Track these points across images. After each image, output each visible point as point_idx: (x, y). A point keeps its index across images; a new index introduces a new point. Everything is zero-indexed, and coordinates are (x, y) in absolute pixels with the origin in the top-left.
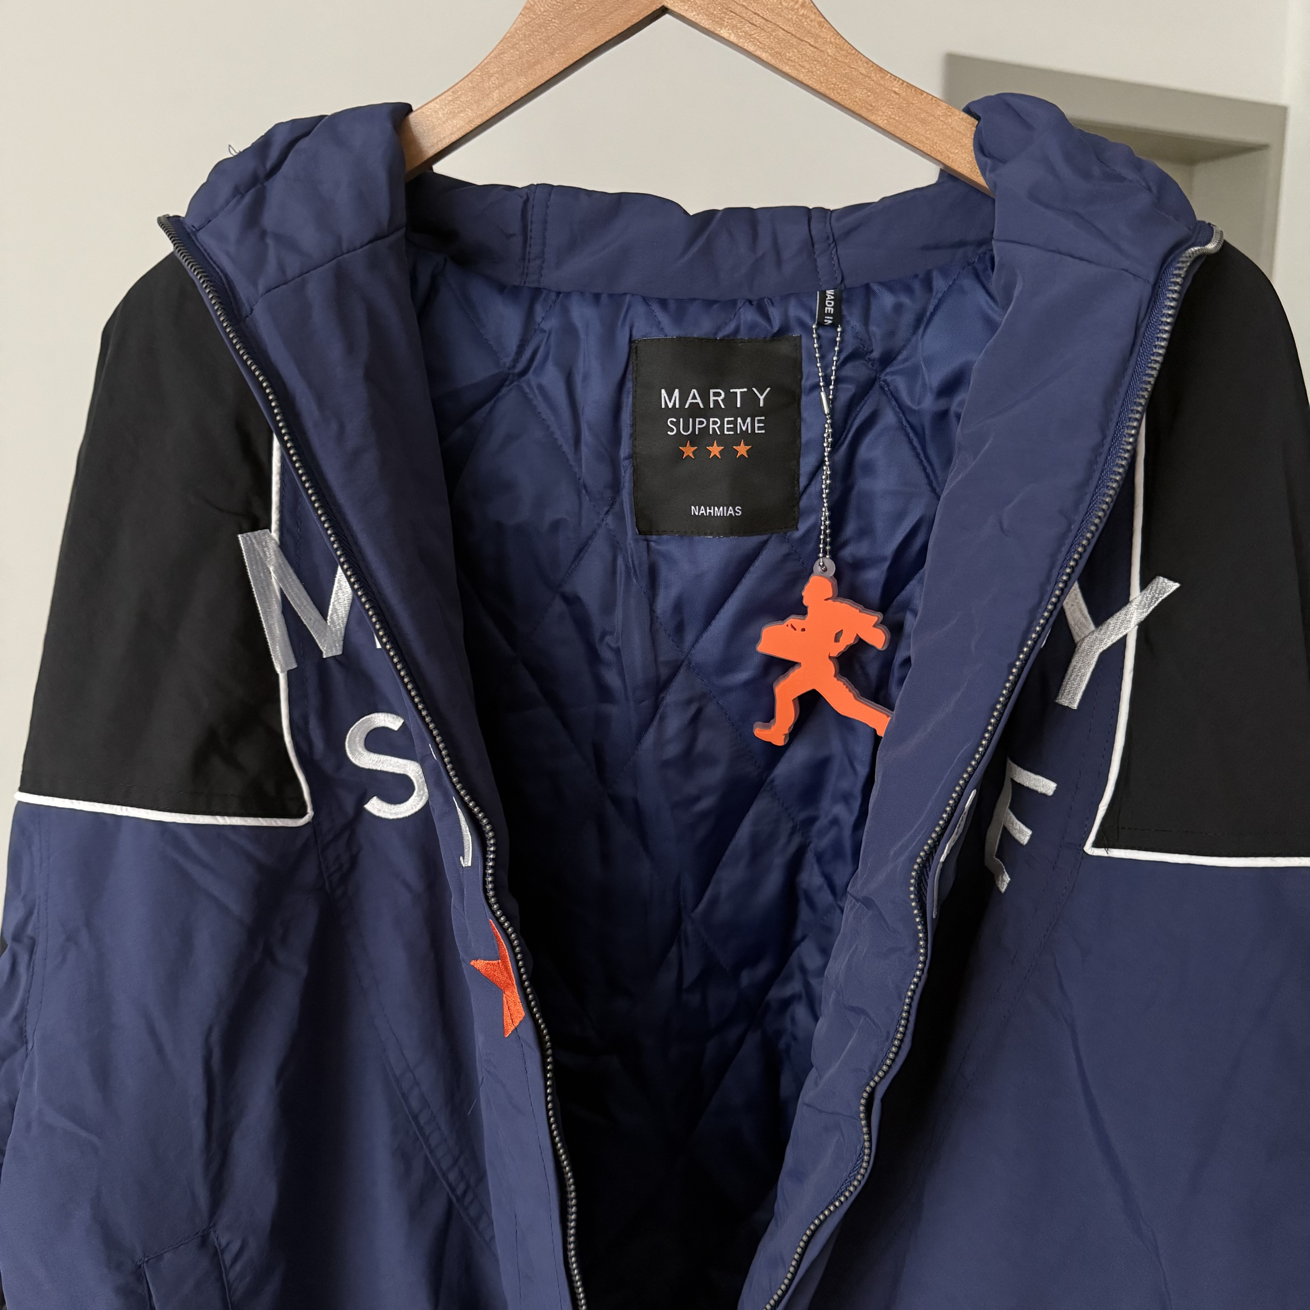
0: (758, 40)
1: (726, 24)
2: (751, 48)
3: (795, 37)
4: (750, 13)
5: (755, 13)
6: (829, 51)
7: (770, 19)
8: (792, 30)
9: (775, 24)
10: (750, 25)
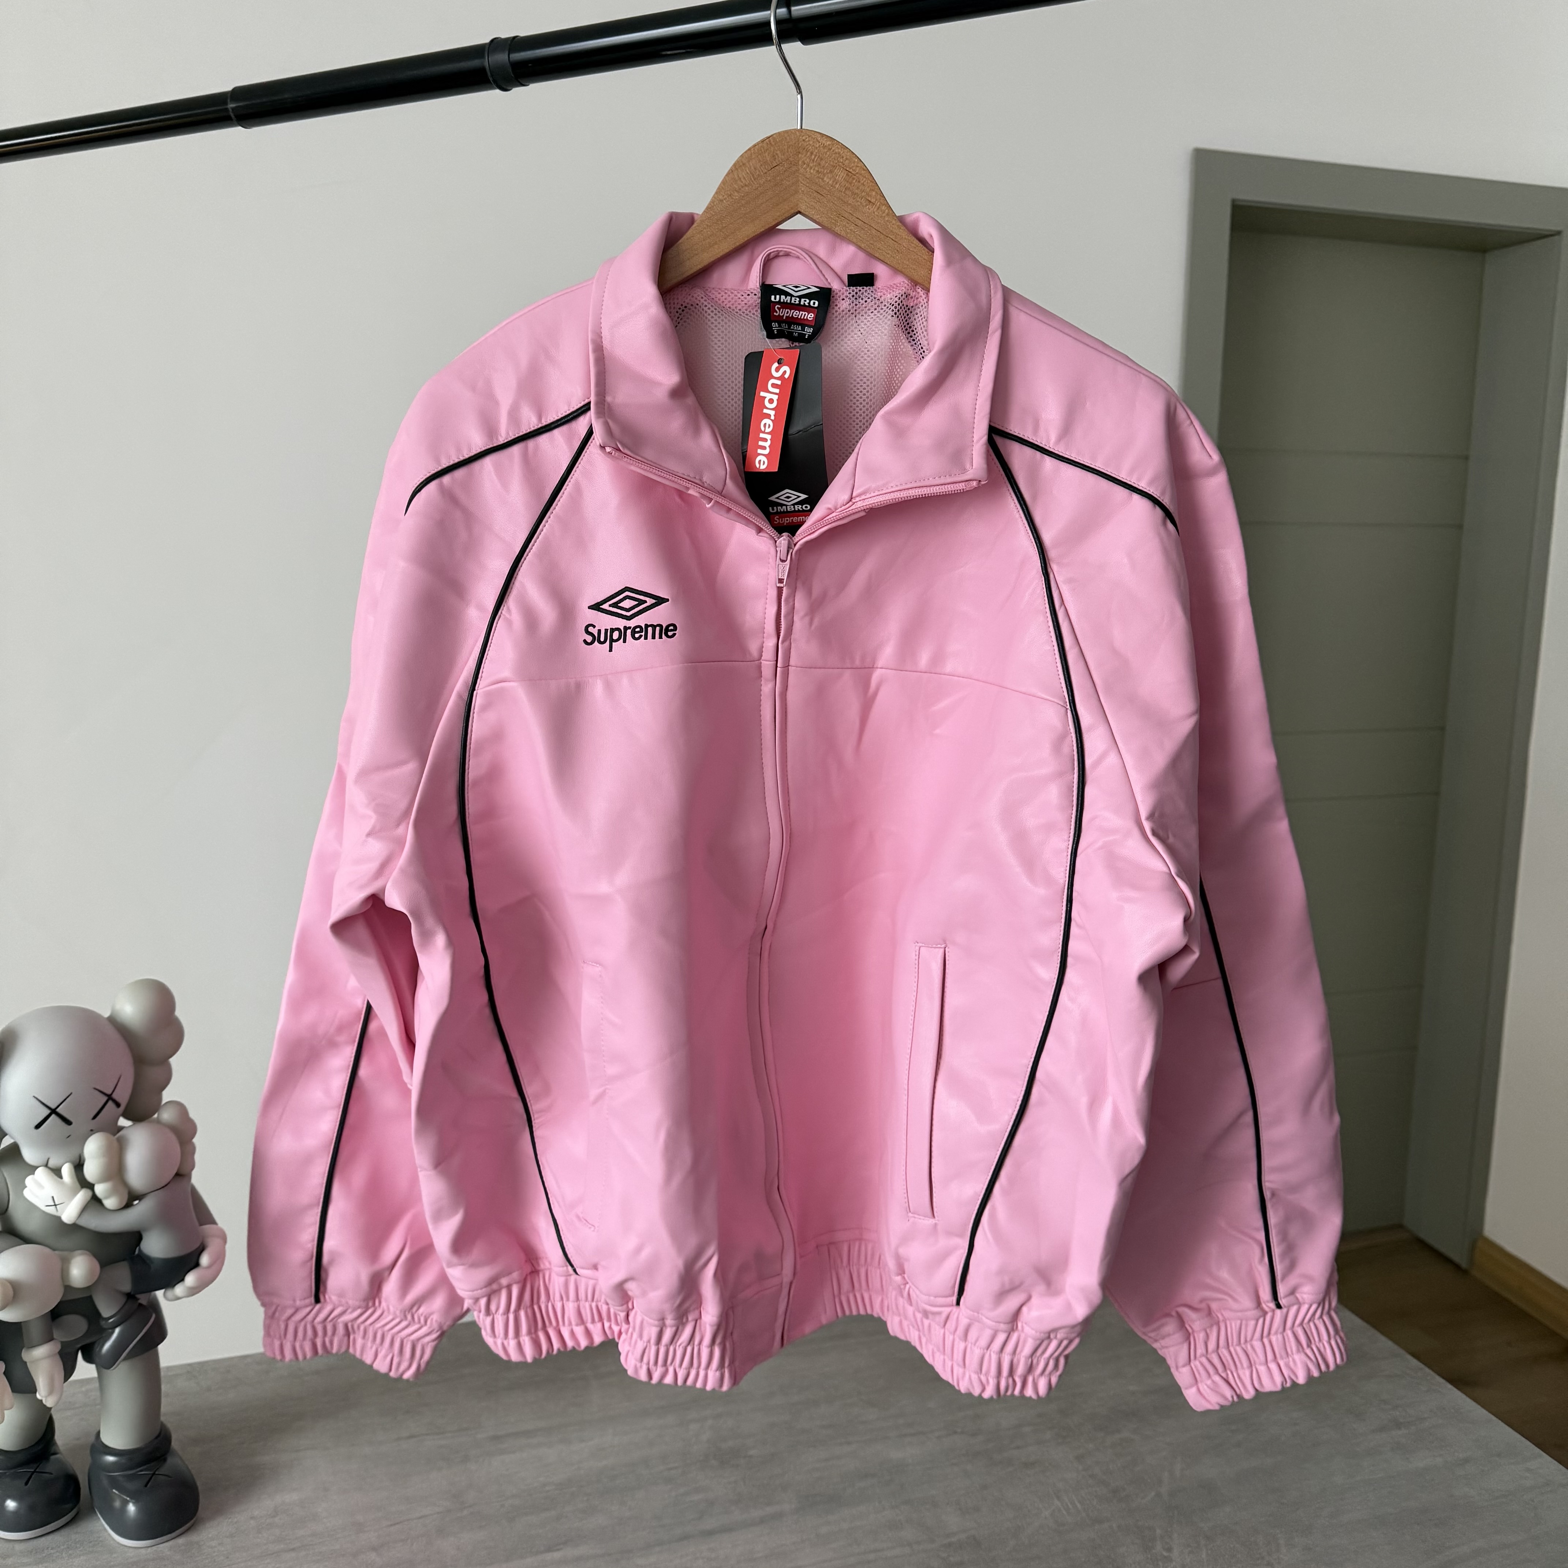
0: (859, 236)
1: (839, 224)
3: (883, 234)
4: (854, 218)
5: (857, 218)
6: (904, 244)
7: (866, 222)
8: (880, 230)
9: (870, 226)
10: (854, 226)
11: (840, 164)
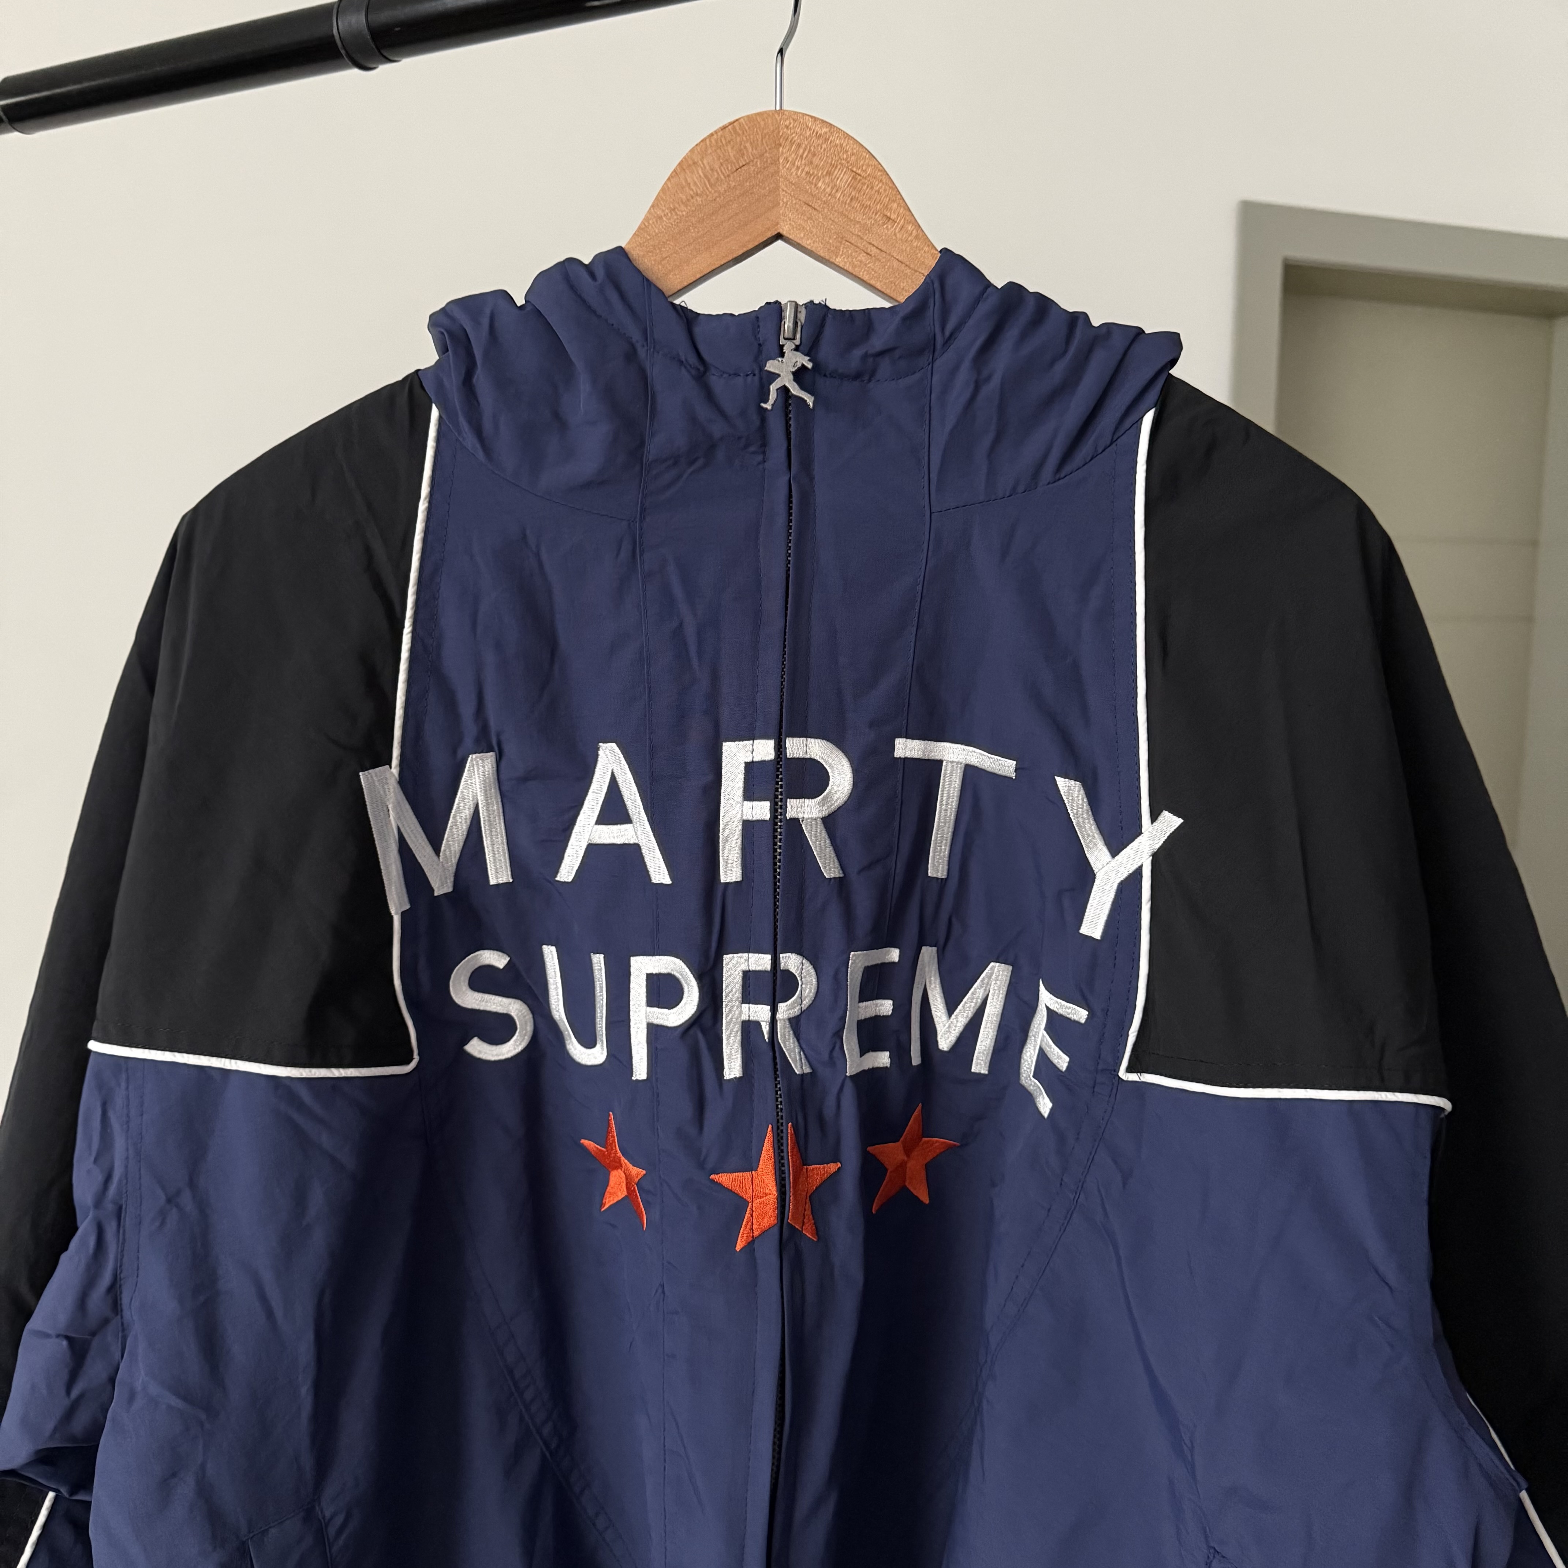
0: (873, 270)
1: (841, 253)
4: (865, 243)
5: (870, 244)
8: (905, 260)
9: (889, 255)
11: (843, 162)
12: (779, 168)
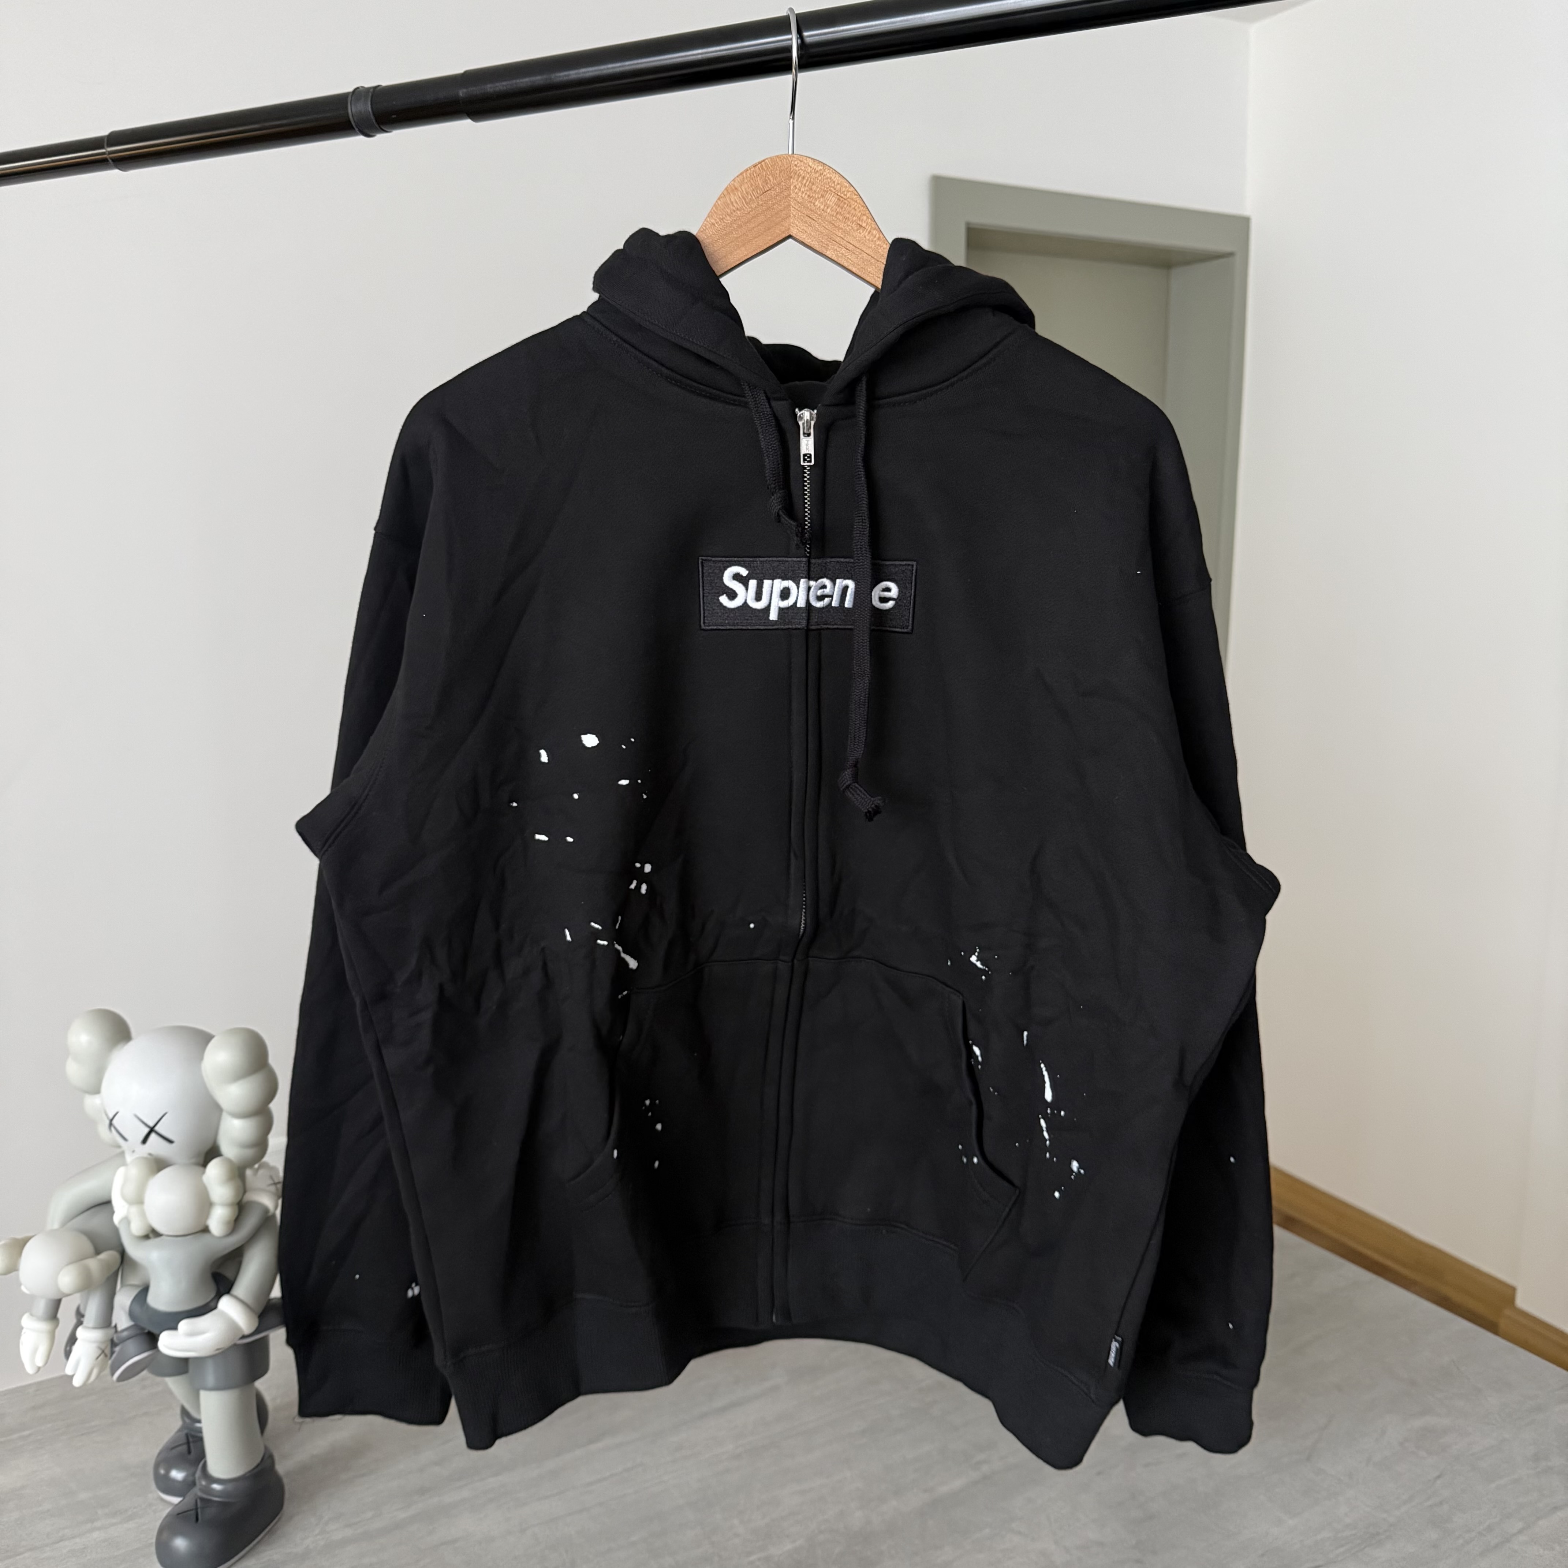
0: (850, 259)
1: (830, 248)
2: (846, 264)
7: (857, 246)
10: (845, 250)
11: (832, 188)
12: (790, 192)
